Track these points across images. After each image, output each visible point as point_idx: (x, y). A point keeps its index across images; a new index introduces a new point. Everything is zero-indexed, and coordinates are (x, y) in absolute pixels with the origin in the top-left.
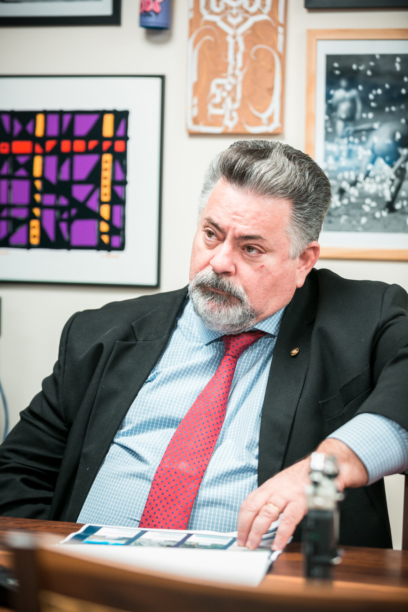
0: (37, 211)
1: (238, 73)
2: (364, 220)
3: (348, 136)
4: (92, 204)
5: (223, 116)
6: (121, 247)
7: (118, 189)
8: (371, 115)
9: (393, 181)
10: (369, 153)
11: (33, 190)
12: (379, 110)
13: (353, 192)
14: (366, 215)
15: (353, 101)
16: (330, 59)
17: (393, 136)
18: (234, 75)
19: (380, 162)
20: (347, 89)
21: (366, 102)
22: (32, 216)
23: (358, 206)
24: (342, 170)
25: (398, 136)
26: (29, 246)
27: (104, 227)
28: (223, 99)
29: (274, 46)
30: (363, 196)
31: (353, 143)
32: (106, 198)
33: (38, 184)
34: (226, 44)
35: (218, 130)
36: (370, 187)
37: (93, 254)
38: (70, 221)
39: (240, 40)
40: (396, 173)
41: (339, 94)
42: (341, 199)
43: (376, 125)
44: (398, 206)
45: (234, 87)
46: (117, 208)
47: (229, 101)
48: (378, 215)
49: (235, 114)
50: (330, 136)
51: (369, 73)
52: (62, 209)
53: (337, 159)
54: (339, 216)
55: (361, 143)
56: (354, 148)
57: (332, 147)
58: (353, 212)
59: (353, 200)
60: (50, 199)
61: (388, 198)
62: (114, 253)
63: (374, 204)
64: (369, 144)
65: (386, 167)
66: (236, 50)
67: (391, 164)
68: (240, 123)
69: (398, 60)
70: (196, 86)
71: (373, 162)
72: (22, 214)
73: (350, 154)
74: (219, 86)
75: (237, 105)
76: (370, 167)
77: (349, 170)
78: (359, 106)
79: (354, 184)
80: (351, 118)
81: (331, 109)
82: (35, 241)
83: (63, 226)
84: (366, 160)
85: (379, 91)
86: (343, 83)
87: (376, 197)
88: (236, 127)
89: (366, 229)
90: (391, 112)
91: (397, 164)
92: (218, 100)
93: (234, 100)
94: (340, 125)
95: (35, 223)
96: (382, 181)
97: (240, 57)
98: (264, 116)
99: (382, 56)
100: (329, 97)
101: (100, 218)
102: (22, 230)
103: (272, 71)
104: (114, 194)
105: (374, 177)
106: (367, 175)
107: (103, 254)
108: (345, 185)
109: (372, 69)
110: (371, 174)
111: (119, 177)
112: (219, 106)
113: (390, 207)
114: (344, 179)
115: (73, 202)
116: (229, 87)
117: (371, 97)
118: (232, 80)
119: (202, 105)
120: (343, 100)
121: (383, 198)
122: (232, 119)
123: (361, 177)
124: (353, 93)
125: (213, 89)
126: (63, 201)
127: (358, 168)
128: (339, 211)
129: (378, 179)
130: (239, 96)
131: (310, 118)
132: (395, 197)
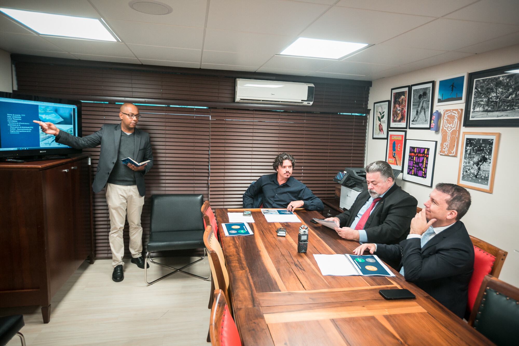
0: (414, 168)
1: (449, 141)
2: (470, 179)
3: (468, 158)
4: (422, 168)
5: (445, 151)
6: (426, 178)
7: (426, 165)
8: (474, 154)
9: (477, 170)
10: (473, 163)
11: (413, 164)
12: (476, 153)
13: (469, 171)
14: (471, 178)
15: (471, 150)
16: (467, 139)
17: (478, 159)
18: (448, 142)
19: (475, 165)
20: (470, 147)
21: (473, 150)
22: (413, 169)
23: (469, 175)
24: (467, 166)
25: (479, 159)
26: (412, 175)
27: (423, 173)
28: (445, 147)
29: (456, 136)
30: (471, 173)
31: (470, 160)
32: (424, 167)
33: (414, 162)
34: (447, 134)
35: (444, 154)
36: (472, 171)
37: (421, 178)
38: (418, 170)
39: (450, 134)
40: (478, 168)
41: (468, 148)
42: (466, 173)
43: (475, 156)
44: (478, 177)
45: (448, 144)
46: (426, 169)
47: (446, 148)
48: (473, 178)
49: (447, 151)
50: (465, 158)
51: (475, 143)
52: (417, 168)
53: (466, 163)
54: (465, 177)
55: (471, 160)
56: (470, 161)
57: (466, 161)
58: (468, 176)
59: (468, 174)
60: (416, 166)
61: (476, 175)
62: (424, 178)
63: (473, 175)
64: (473, 161)
65: (476, 167)
66: (449, 136)
67: (477, 166)
68: (448, 153)
69: (481, 140)
70: (441, 143)
71: (473, 165)
72: (411, 168)
73: (469, 163)
74: (445, 144)
75: (448, 149)
76: (473, 166)
77: (468, 166)
78: (472, 151)
79: (469, 170)
80: (470, 154)
81: (466, 151)
82: (413, 174)
83: (417, 171)
84: (472, 164)
85: (476, 148)
86: (469, 145)
87: (473, 174)
88: (447, 154)
89: (471, 181)
90: (478, 153)
91: (479, 166)
92: (444, 147)
93: (447, 148)
94: (468, 155)
95: (413, 170)
96: (475, 170)
97: (449, 138)
98: (452, 152)
99: (478, 139)
100: (466, 148)
101: (423, 171)
102: (411, 171)
103: (455, 141)
104: (425, 166)
105: (473, 169)
106: (472, 168)
107: (423, 178)
108: (467, 170)
109: (475, 142)
110: (473, 168)
111: (427, 163)
112: (444, 149)
113: (476, 176)
114: (467, 168)
115: (419, 167)
116: (447, 145)
117: (475, 149)
118: (447, 143)
119: (442, 149)
120: (469, 149)
121: (475, 174)
122: (447, 152)
123: (471, 168)
124: (471, 148)
125: (444, 145)
126: (418, 166)
127: (470, 166)
128: (465, 176)
129: (474, 169)
130: (448, 147)
131: (462, 153)
132: (477, 174)
